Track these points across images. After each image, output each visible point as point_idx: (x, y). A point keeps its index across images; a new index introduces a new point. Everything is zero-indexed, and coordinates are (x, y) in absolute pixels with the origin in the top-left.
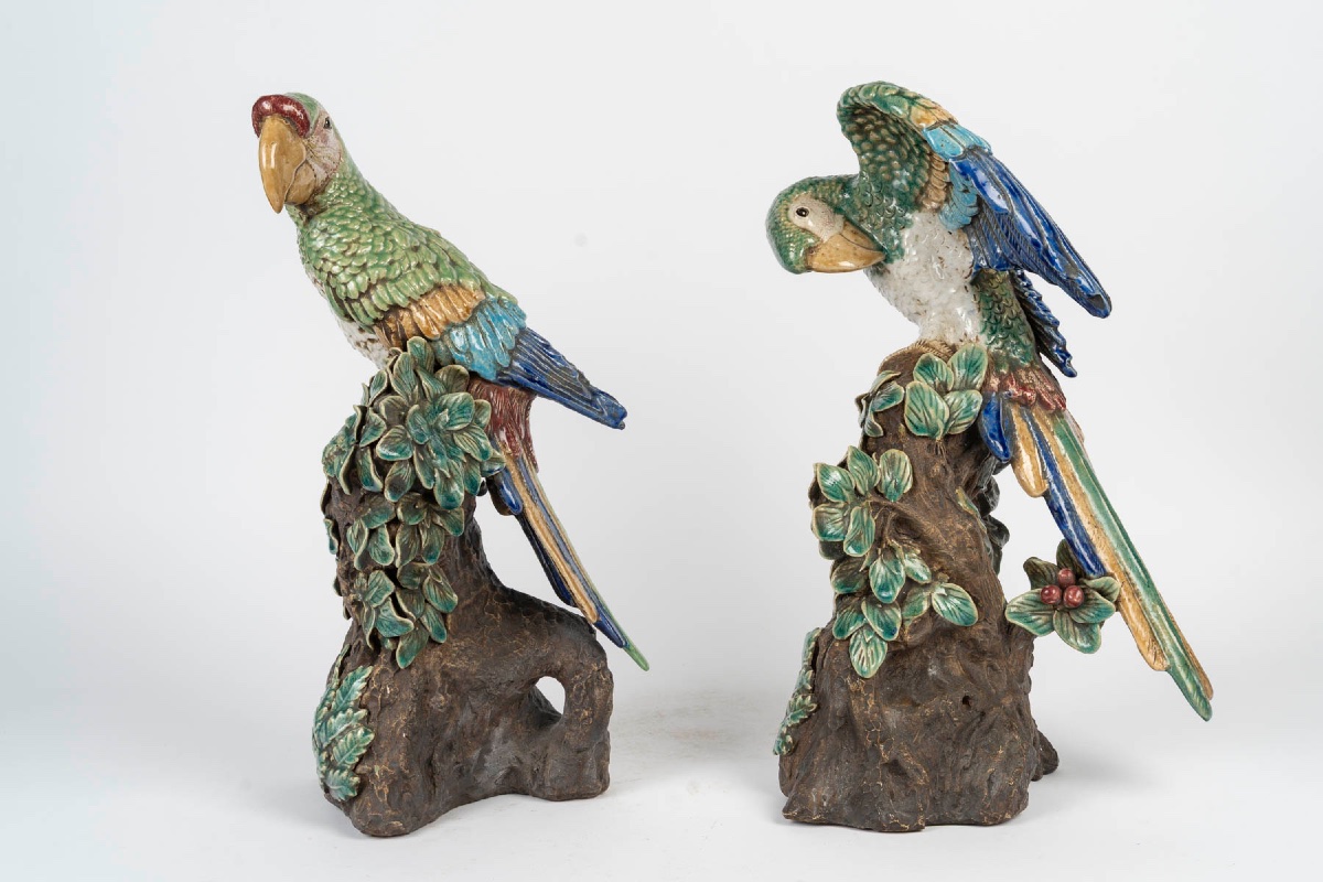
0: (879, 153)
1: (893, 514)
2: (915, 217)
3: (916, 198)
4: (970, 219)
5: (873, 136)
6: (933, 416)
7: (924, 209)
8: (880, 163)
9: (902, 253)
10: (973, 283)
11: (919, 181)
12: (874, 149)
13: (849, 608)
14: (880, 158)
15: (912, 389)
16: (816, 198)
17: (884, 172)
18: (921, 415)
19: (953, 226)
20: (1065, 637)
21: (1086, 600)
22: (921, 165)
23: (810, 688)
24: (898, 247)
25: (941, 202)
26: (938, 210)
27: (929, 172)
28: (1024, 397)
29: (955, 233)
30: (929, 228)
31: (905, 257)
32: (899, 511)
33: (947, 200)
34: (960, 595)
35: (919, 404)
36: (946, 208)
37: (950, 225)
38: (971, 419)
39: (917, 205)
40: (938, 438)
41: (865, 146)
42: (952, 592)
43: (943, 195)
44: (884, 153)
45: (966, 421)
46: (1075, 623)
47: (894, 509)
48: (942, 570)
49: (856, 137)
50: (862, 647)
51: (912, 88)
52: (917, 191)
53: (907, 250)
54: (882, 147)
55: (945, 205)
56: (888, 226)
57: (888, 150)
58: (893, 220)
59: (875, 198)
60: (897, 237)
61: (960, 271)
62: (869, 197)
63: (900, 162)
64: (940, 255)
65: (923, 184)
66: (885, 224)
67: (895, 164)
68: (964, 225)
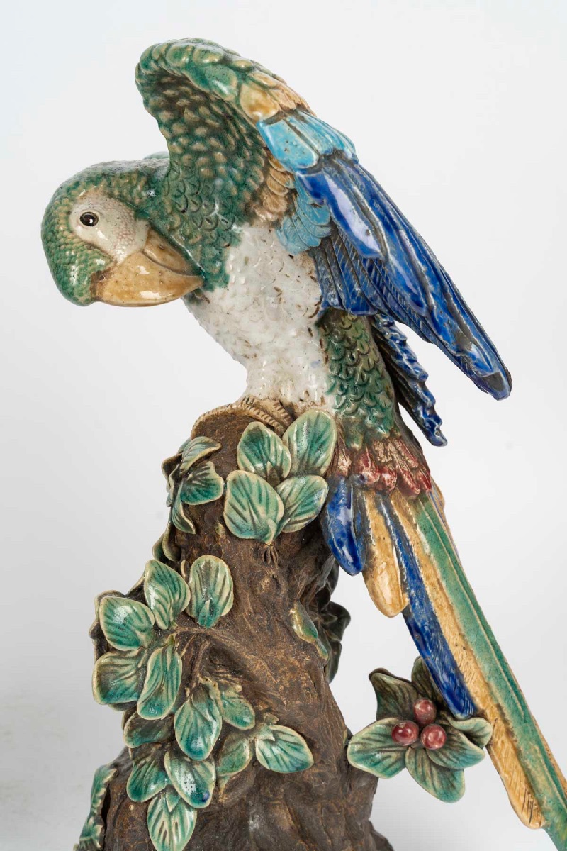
0: (197, 139)
1: (207, 645)
2: (246, 233)
3: (247, 205)
4: (319, 241)
5: (189, 115)
6: (263, 515)
7: (256, 222)
8: (198, 154)
9: (226, 281)
10: (319, 324)
11: (251, 182)
12: (189, 133)
13: (148, 759)
14: (198, 146)
15: (234, 481)
16: (111, 196)
17: (203, 166)
18: (246, 514)
19: (295, 247)
20: (422, 780)
21: (449, 742)
22: (255, 162)
23: (98, 846)
24: (221, 271)
25: (280, 214)
26: (276, 224)
27: (266, 171)
28: (382, 482)
29: (297, 257)
30: (263, 248)
31: (229, 284)
32: (215, 640)
33: (288, 212)
34: (291, 739)
35: (244, 501)
36: (285, 221)
37: (291, 246)
38: (312, 515)
39: (247, 215)
40: (269, 542)
41: (178, 128)
42: (281, 736)
43: (283, 206)
44: (203, 139)
45: (305, 516)
46: (432, 763)
47: (208, 637)
48: (269, 710)
49: (165, 116)
50: (164, 818)
51: (245, 54)
52: (248, 196)
53: (232, 278)
54: (200, 131)
55: (286, 218)
56: (207, 241)
57: (209, 136)
58: (214, 234)
59: (190, 202)
60: (220, 257)
61: (303, 308)
62: (182, 201)
63: (225, 154)
64: (277, 285)
65: (257, 187)
66: (204, 238)
67: (219, 156)
68: (312, 248)
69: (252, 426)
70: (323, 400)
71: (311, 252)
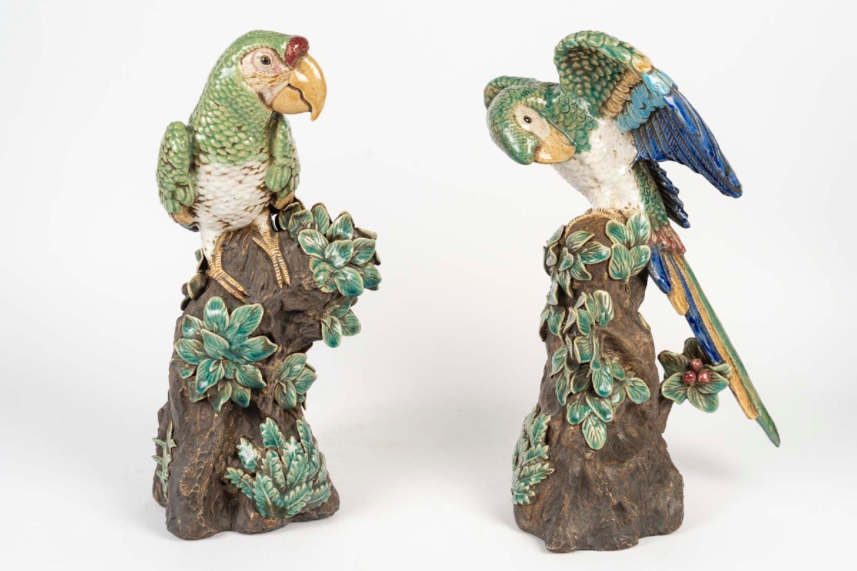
0: (577, 76)
1: (604, 336)
2: (602, 122)
3: (600, 109)
4: (639, 126)
5: (576, 65)
6: (626, 266)
7: (605, 117)
8: (577, 83)
9: (589, 148)
10: (633, 168)
11: (603, 97)
12: (574, 73)
13: (577, 402)
14: (578, 79)
15: (615, 249)
16: (527, 106)
18: (619, 266)
19: (626, 129)
20: (695, 404)
21: (712, 378)
22: (607, 87)
23: (547, 457)
24: (586, 143)
25: (618, 113)
26: (615, 118)
27: (612, 92)
28: (670, 247)
29: (625, 134)
30: (610, 130)
31: (591, 150)
32: (608, 333)
33: (622, 112)
34: (640, 385)
35: (618, 259)
37: (622, 128)
38: (644, 265)
39: (601, 114)
40: (627, 280)
41: (568, 71)
42: (636, 384)
43: (620, 109)
44: (580, 76)
45: (641, 267)
46: (700, 393)
47: (604, 332)
48: (631, 370)
49: (563, 66)
50: (592, 428)
52: (600, 104)
53: (593, 146)
54: (579, 73)
55: (621, 115)
56: (579, 128)
57: (584, 75)
58: (583, 124)
59: (571, 108)
60: (585, 136)
61: (627, 160)
62: (567, 107)
63: (591, 84)
64: (614, 149)
65: (606, 99)
66: (577, 126)
67: (588, 85)
68: (633, 129)
69: (609, 222)
70: (638, 207)
71: (632, 131)
